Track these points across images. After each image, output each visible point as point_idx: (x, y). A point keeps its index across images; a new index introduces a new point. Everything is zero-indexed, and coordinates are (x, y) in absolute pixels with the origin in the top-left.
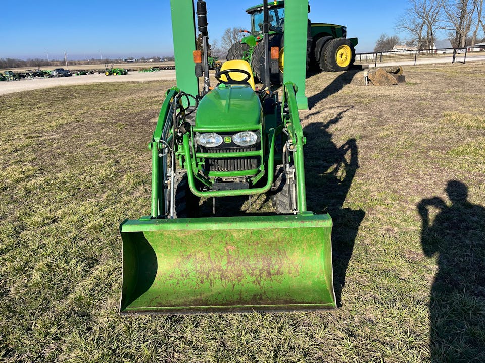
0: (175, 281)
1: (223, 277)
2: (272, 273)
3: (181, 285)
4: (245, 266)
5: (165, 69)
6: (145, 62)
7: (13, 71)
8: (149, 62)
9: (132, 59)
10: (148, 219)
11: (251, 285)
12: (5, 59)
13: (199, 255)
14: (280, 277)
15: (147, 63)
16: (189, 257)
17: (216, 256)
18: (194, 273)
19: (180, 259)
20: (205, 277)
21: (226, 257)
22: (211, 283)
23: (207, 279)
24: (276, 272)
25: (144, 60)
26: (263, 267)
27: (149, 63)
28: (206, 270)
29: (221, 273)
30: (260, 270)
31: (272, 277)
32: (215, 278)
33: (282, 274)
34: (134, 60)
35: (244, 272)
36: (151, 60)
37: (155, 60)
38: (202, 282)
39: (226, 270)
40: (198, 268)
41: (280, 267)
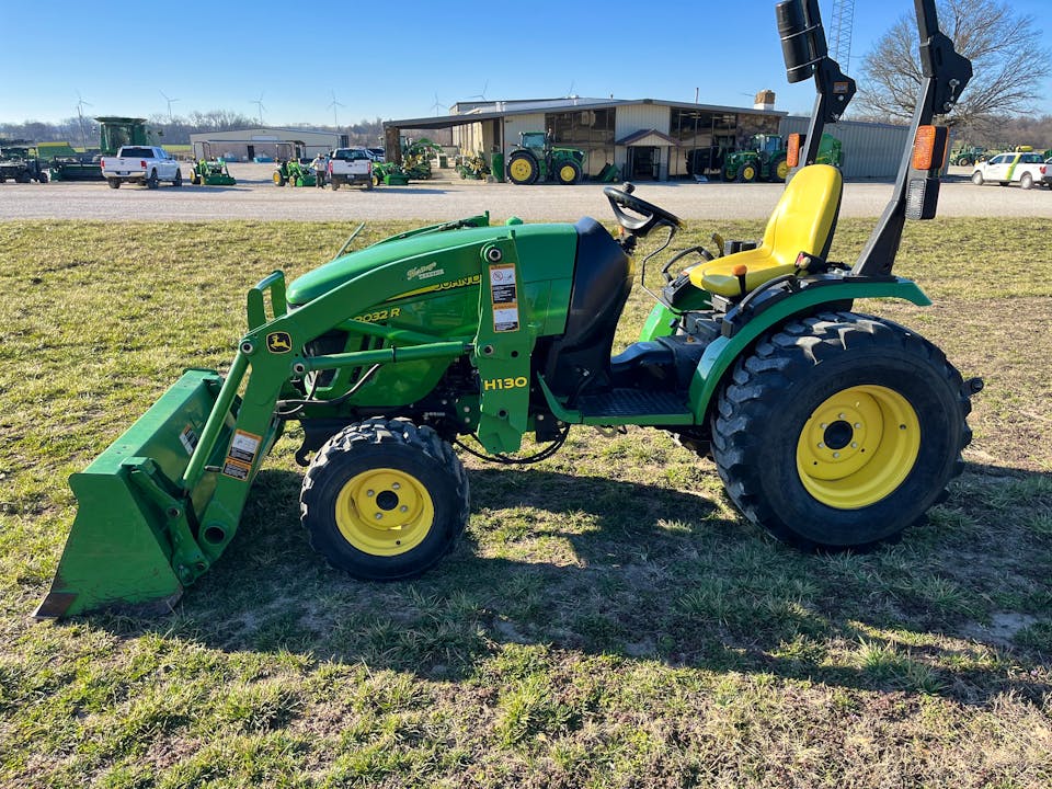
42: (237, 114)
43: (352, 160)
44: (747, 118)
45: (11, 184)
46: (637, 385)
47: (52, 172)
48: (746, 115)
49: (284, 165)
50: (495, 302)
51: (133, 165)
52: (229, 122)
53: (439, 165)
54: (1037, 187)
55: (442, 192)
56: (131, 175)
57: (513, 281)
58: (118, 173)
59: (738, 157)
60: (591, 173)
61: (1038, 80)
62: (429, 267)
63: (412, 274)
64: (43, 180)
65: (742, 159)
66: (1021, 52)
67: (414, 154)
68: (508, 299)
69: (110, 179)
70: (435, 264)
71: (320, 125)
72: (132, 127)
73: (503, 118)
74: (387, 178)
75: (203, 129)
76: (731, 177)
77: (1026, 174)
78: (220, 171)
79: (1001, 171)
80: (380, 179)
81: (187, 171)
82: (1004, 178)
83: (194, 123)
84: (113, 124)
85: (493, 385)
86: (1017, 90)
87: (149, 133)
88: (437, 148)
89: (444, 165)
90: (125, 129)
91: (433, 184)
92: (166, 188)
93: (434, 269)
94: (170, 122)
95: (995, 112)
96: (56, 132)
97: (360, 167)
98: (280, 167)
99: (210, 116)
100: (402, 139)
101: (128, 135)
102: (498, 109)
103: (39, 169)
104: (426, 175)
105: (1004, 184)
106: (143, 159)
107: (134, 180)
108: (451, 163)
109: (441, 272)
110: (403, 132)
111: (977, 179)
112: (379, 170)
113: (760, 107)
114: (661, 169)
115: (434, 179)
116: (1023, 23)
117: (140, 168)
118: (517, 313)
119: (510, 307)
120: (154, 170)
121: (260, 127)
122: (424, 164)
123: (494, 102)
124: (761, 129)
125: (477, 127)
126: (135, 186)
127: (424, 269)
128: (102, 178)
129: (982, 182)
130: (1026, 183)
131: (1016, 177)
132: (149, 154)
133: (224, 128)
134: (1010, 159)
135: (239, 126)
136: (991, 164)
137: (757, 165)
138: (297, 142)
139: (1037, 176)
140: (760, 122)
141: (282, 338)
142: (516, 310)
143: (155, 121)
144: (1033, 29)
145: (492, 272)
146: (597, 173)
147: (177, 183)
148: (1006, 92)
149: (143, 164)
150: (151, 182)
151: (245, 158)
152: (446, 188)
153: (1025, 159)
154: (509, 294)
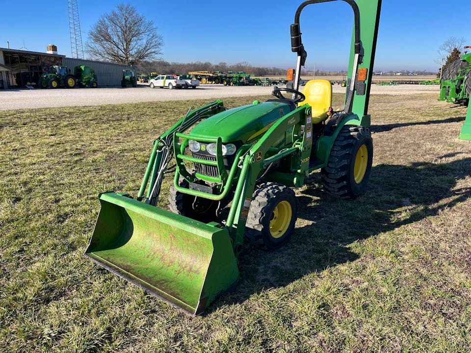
0: (136, 248)
1: (162, 259)
2: (192, 270)
3: (136, 253)
4: (179, 257)
5: (406, 83)
6: (391, 75)
7: (270, 78)
8: (396, 75)
9: (380, 72)
10: (120, 195)
11: (173, 273)
12: (272, 68)
13: (155, 236)
14: (196, 275)
15: (395, 77)
16: (150, 234)
17: (165, 241)
18: (148, 248)
19: (145, 234)
20: (152, 253)
21: (170, 244)
22: (152, 260)
23: (153, 255)
24: (195, 270)
25: (392, 74)
26: (189, 263)
27: (396, 77)
28: (156, 249)
29: (163, 255)
30: (187, 264)
31: (191, 273)
32: (157, 257)
33: (198, 274)
34: (381, 73)
35: (177, 260)
36: (399, 74)
37: (403, 74)
38: (148, 257)
39: (167, 255)
40: (152, 246)
41: (200, 268)
44: (46, 58)
48: (45, 56)
54: (174, 89)
59: (47, 76)
61: (159, 47)
65: (49, 77)
66: (151, 35)
76: (45, 86)
77: (170, 83)
79: (160, 83)
82: (162, 85)
86: (153, 50)
95: (147, 59)
105: (162, 87)
111: (152, 86)
113: (51, 52)
114: (4, 83)
116: (150, 24)
124: (54, 63)
129: (154, 87)
130: (171, 87)
131: (167, 85)
134: (163, 78)
136: (156, 80)
137: (57, 80)
139: (174, 84)
140: (53, 60)
144: (154, 26)
148: (149, 51)
153: (168, 78)
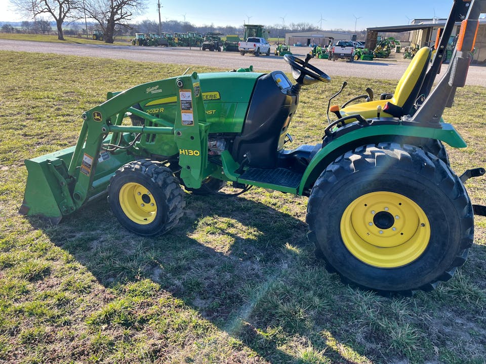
42: (310, 25)
43: (344, 47)
45: (208, 51)
46: (290, 167)
47: (224, 47)
49: (315, 48)
50: (183, 109)
51: (250, 46)
52: (306, 28)
53: (395, 51)
55: (386, 65)
56: (249, 50)
57: (190, 99)
58: (244, 49)
60: (479, 60)
62: (156, 88)
63: (148, 90)
64: (219, 50)
67: (383, 45)
68: (188, 109)
69: (241, 51)
70: (158, 86)
71: (347, 30)
72: (258, 29)
73: (432, 27)
74: (362, 56)
75: (295, 31)
78: (287, 50)
80: (359, 57)
81: (273, 49)
83: (291, 29)
84: (250, 27)
85: (184, 152)
87: (264, 32)
88: (397, 42)
89: (398, 51)
90: (254, 30)
91: (387, 61)
92: (263, 56)
93: (158, 89)
94: (281, 28)
96: (237, 31)
97: (347, 50)
98: (313, 49)
99: (299, 25)
100: (378, 37)
101: (255, 32)
102: (434, 22)
103: (218, 46)
104: (385, 56)
106: (254, 43)
107: (251, 52)
108: (403, 50)
109: (160, 91)
110: (380, 34)
112: (359, 52)
115: (389, 58)
117: (253, 47)
118: (192, 116)
119: (189, 113)
120: (259, 48)
121: (319, 31)
122: (387, 50)
123: (432, 19)
125: (421, 31)
126: (251, 55)
127: (153, 88)
128: (238, 51)
132: (258, 41)
133: (303, 31)
135: (310, 30)
138: (330, 38)
141: (99, 115)
142: (192, 114)
143: (275, 27)
145: (181, 93)
146: (483, 60)
147: (268, 54)
149: (255, 45)
150: (257, 53)
151: (306, 44)
152: (393, 63)
154: (188, 106)
